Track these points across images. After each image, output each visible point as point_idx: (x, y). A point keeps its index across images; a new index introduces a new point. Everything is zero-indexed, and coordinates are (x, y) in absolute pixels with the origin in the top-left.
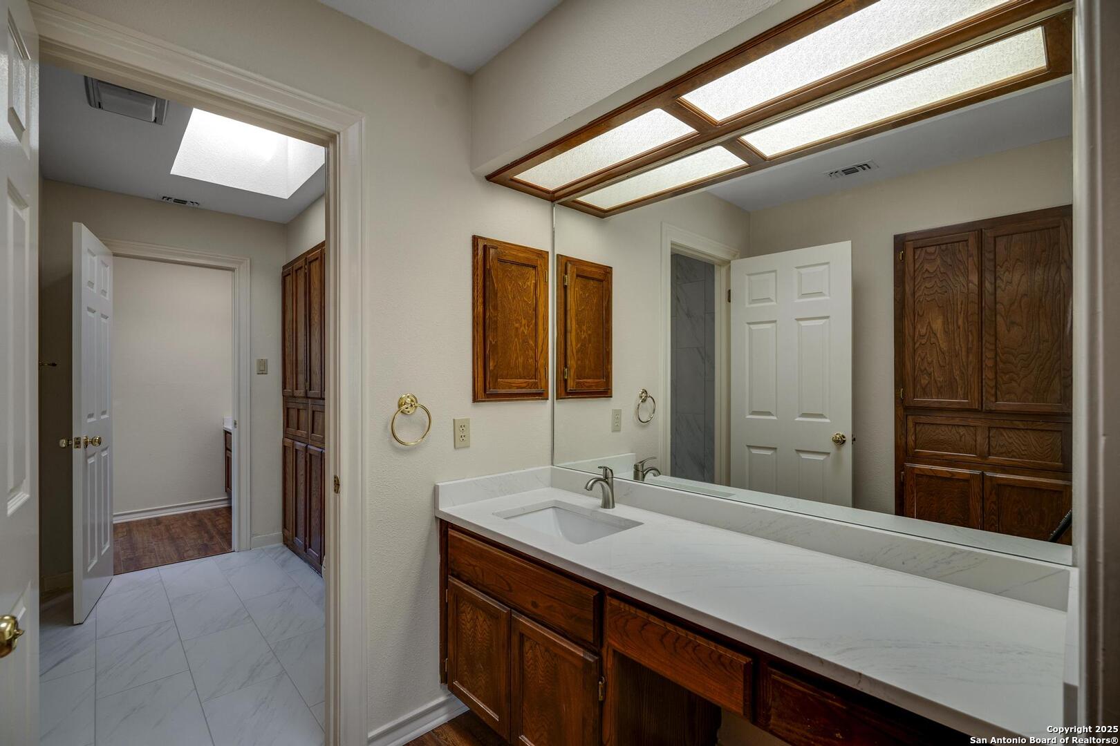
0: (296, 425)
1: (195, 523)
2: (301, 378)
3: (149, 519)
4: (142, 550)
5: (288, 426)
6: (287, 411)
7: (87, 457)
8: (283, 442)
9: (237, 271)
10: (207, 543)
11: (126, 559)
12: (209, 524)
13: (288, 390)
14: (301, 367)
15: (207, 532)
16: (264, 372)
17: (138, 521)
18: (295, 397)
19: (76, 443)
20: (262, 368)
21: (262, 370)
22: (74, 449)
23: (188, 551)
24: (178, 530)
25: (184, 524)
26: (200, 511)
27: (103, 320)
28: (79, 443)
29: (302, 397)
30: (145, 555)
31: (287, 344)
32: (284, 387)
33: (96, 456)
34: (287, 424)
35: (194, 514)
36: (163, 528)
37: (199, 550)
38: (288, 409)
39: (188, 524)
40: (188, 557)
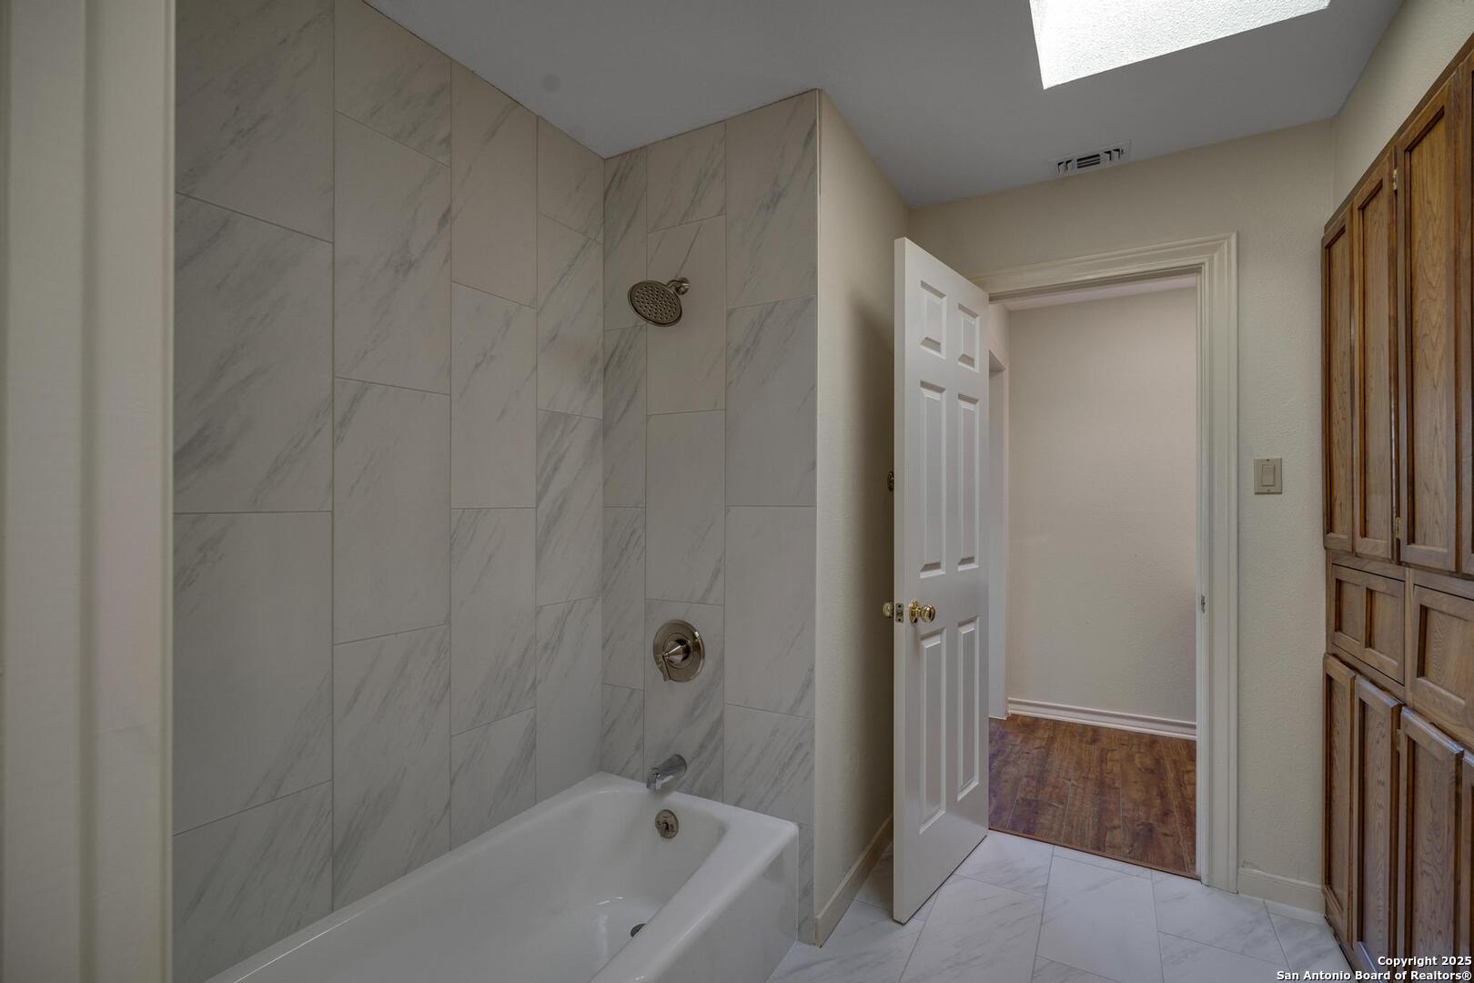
0: (1362, 633)
1: (1149, 762)
2: (1380, 505)
3: (1084, 726)
4: (1051, 789)
5: (1339, 628)
6: (1337, 590)
7: (918, 639)
8: (1325, 665)
9: (1206, 268)
10: (1155, 823)
11: (1023, 799)
12: (1171, 775)
13: (1341, 534)
14: (1381, 474)
15: (1163, 796)
16: (1272, 489)
17: (1069, 724)
18: (1357, 555)
19: (898, 614)
20: (1269, 479)
21: (1269, 480)
22: (895, 623)
23: (1115, 828)
24: (1117, 769)
25: (1130, 758)
26: (1164, 737)
27: (964, 405)
28: (901, 614)
29: (1384, 560)
30: (1050, 805)
31: (1338, 414)
32: (1329, 526)
33: (945, 633)
34: (1337, 622)
35: (1153, 741)
36: (1096, 753)
37: (1136, 836)
38: (1339, 583)
39: (1137, 760)
40: (1112, 847)
